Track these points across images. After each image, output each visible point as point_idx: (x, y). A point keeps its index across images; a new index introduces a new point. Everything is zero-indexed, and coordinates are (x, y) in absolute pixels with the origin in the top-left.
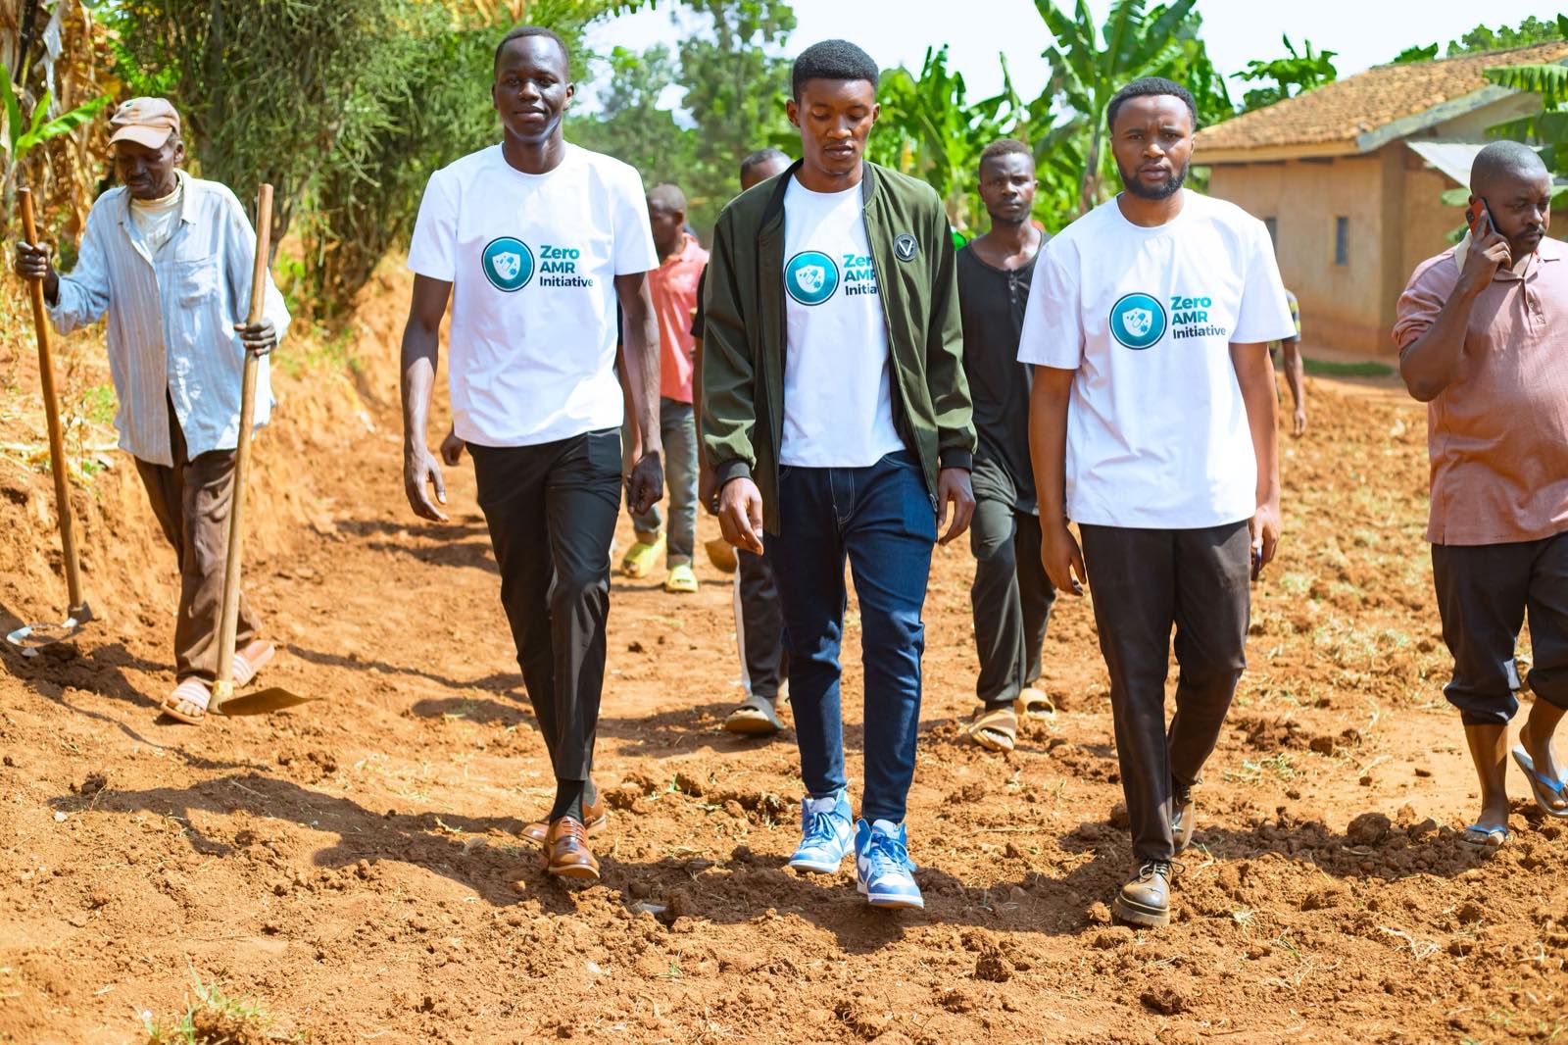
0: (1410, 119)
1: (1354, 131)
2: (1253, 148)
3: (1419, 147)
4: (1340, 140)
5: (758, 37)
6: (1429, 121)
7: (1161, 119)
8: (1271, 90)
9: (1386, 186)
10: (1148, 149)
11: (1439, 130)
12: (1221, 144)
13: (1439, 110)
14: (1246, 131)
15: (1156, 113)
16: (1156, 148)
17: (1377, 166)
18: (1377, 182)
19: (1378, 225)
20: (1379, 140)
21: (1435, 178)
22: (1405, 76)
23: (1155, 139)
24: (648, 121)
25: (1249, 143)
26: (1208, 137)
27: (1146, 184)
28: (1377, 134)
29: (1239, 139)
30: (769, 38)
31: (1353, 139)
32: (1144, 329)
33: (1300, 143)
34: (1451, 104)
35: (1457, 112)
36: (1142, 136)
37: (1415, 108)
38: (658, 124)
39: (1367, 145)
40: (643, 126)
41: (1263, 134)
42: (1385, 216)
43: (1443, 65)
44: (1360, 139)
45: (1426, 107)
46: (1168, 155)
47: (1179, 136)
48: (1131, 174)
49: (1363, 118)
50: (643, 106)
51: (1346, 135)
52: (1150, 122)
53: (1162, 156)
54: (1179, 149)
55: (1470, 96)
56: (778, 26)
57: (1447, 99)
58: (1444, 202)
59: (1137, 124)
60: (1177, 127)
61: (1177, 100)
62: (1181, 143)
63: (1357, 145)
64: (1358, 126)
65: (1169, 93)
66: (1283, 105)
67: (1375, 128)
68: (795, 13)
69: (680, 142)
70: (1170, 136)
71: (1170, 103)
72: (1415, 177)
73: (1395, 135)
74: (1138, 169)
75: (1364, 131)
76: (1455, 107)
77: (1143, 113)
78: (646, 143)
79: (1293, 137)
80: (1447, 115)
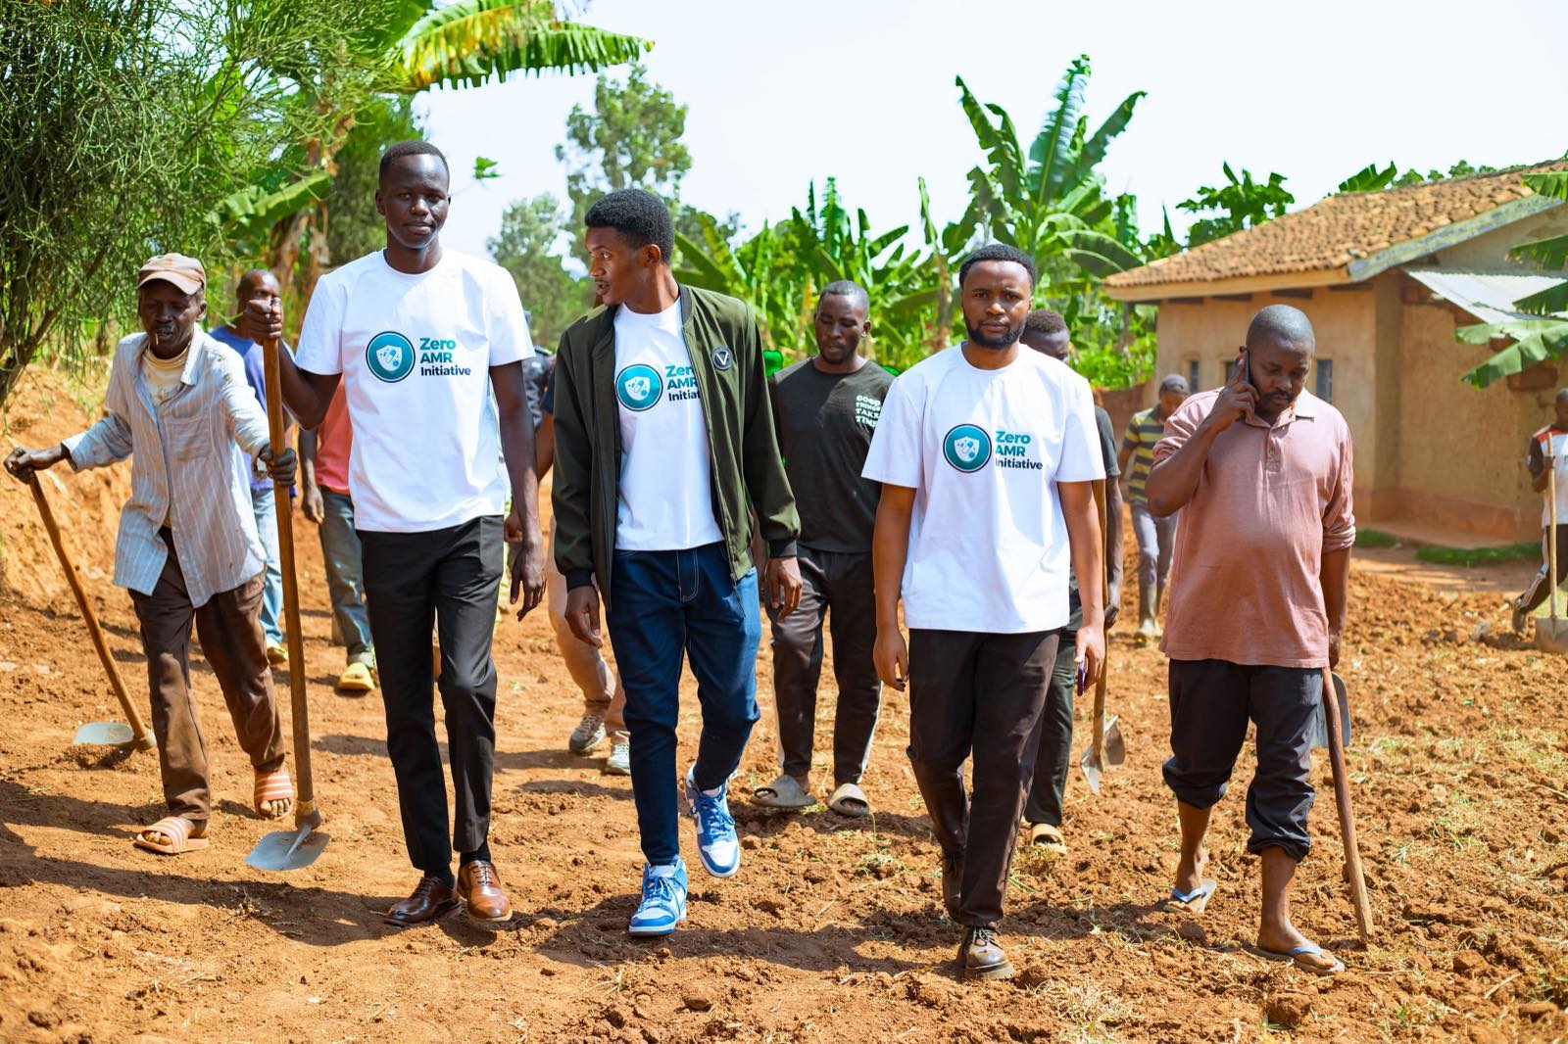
0: (1410, 244)
1: (1345, 258)
2: (1216, 280)
3: (1424, 277)
4: (1327, 267)
5: (650, 177)
6: (1432, 247)
7: (1004, 282)
8: (1223, 220)
9: (1380, 322)
10: (990, 306)
11: (1439, 257)
12: (1174, 277)
13: (1445, 234)
14: (1203, 262)
15: (1000, 277)
16: (998, 307)
17: (1368, 298)
18: (1369, 319)
19: (1371, 367)
20: (1374, 267)
21: (1441, 313)
22: (1383, 202)
23: (997, 298)
24: (534, 265)
25: (1212, 275)
26: (1157, 270)
27: (986, 334)
28: (1373, 261)
29: (1196, 271)
30: (661, 177)
31: (1344, 265)
32: (972, 455)
33: (1275, 273)
34: (1457, 226)
35: (1464, 237)
36: (986, 295)
37: (1416, 232)
38: (545, 269)
39: (1360, 274)
40: (531, 272)
41: (1226, 265)
42: (1379, 359)
43: (1427, 190)
44: (1352, 265)
45: (1429, 230)
46: (1008, 312)
47: (1017, 297)
48: (975, 326)
49: (1350, 245)
50: (532, 251)
51: (1336, 262)
52: (994, 284)
53: (1001, 314)
54: (1019, 309)
55: (1479, 217)
56: (672, 165)
57: (1452, 221)
58: (1459, 340)
59: (983, 284)
60: (1017, 290)
61: (1020, 266)
62: (1020, 304)
63: (1348, 273)
64: (1348, 251)
65: (1013, 260)
66: (1240, 236)
67: (1369, 254)
68: (689, 152)
69: (569, 289)
70: (1011, 297)
71: (1011, 267)
72: (1416, 311)
73: (1392, 263)
74: (981, 323)
75: (1357, 257)
76: (1461, 230)
77: (989, 275)
78: (533, 288)
79: (1267, 267)
80: (1453, 240)
